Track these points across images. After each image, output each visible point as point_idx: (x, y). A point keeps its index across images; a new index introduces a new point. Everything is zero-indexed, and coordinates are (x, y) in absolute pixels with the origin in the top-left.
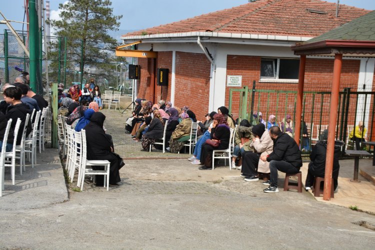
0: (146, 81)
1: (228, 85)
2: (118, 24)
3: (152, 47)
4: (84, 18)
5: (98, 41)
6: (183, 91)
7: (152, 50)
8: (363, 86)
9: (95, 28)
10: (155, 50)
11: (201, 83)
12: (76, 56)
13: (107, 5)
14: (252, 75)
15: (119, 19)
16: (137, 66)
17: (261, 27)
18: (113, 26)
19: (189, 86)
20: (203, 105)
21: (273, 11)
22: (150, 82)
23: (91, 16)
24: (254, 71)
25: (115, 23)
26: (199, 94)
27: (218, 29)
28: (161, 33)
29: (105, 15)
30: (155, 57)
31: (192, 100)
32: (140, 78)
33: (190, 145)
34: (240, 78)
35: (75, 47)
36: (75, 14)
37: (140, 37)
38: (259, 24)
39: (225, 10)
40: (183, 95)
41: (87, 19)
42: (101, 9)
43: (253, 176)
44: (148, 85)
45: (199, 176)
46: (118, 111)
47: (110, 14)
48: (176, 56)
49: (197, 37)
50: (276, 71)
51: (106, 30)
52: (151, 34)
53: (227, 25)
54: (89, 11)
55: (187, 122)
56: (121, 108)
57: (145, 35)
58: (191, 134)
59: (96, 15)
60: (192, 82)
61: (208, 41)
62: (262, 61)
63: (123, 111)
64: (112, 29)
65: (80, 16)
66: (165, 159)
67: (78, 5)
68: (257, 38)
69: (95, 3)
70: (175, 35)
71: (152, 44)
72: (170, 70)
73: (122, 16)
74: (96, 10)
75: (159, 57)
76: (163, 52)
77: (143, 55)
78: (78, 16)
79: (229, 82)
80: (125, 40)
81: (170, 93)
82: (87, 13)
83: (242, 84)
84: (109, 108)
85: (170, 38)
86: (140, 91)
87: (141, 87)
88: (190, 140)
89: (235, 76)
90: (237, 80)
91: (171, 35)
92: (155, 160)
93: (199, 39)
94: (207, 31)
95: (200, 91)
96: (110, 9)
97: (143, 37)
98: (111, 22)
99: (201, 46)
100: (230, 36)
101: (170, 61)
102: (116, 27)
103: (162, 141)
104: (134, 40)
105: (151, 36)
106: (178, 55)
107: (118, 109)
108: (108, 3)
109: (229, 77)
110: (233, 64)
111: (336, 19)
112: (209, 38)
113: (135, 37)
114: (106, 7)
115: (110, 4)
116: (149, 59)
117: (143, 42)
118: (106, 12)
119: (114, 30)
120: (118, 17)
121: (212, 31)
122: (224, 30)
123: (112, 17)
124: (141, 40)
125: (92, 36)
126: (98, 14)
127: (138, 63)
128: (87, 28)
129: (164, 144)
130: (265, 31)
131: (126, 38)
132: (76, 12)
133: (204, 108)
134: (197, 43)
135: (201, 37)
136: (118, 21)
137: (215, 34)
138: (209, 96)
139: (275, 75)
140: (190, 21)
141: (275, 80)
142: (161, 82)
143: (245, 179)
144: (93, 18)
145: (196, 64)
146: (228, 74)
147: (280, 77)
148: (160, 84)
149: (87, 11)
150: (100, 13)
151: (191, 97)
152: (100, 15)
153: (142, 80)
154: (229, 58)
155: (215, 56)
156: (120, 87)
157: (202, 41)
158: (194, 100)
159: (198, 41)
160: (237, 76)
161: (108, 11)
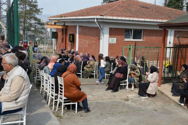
0: (61, 40)
1: (110, 43)
2: (41, 12)
3: (64, 23)
4: (25, 9)
5: (31, 20)
6: (83, 45)
7: (64, 25)
8: (169, 42)
9: (30, 14)
10: (66, 25)
11: (95, 41)
12: (21, 27)
13: (36, 3)
14: (121, 37)
15: (42, 9)
16: (56, 32)
17: (125, 14)
18: (39, 13)
19: (87, 43)
20: (95, 52)
21: (126, 6)
22: (63, 40)
23: (28, 8)
24: (121, 36)
25: (40, 12)
26: (93, 47)
27: (106, 15)
28: (72, 16)
29: (35, 8)
30: (66, 28)
31: (89, 50)
32: (57, 38)
33: (95, 74)
34: (115, 39)
35: (21, 23)
36: (20, 7)
37: (59, 18)
38: (123, 12)
39: (99, 6)
40: (84, 47)
41: (26, 9)
42: (33, 5)
43: (145, 96)
44: (62, 41)
45: (114, 96)
46: (46, 54)
47: (37, 7)
48: (79, 28)
49: (95, 18)
50: (131, 36)
51: (35, 15)
52: (65, 17)
53: (109, 13)
54: (27, 6)
55: (93, 62)
56: (48, 53)
57: (62, 17)
58: (95, 68)
59: (30, 8)
60: (89, 41)
61: (101, 21)
62: (125, 31)
63: (49, 54)
64: (38, 14)
65: (22, 8)
66: (90, 85)
67: (21, 3)
68: (125, 19)
69: (29, 2)
70: (81, 17)
71: (64, 22)
72: (75, 35)
73: (43, 8)
74: (30, 5)
75: (69, 28)
76: (71, 26)
77: (61, 27)
78: (21, 8)
79: (110, 41)
80: (49, 20)
81: (76, 46)
82: (26, 7)
83: (116, 42)
84: (42, 53)
85: (77, 19)
86: (57, 44)
87: (58, 43)
88: (95, 71)
89: (113, 38)
90: (114, 40)
91: (78, 17)
92: (85, 86)
93: (96, 19)
94: (101, 16)
95: (94, 45)
96: (37, 5)
97: (60, 18)
98: (38, 11)
99: (97, 23)
100: (112, 18)
101: (75, 30)
102: (40, 14)
103: (80, 72)
104: (55, 20)
105: (66, 18)
106: (80, 28)
107: (46, 53)
108: (36, 2)
109: (110, 38)
110: (112, 32)
111: (154, 11)
112: (102, 19)
113: (56, 18)
114: (35, 4)
115: (37, 3)
116: (63, 29)
117: (60, 21)
118: (35, 6)
119: (39, 15)
120: (41, 9)
121: (103, 16)
122: (108, 15)
123: (38, 8)
124: (59, 20)
125: (29, 17)
126: (31, 7)
127: (56, 31)
128: (26, 14)
129: (81, 74)
130: (127, 16)
131: (50, 19)
132: (20, 6)
133: (96, 54)
134: (95, 22)
135: (97, 19)
136: (41, 11)
137: (105, 17)
138: (100, 48)
139: (131, 37)
140: (82, 11)
141: (131, 40)
142: (71, 40)
143: (141, 97)
144: (29, 9)
145: (91, 32)
146: (110, 37)
147: (133, 39)
148: (71, 41)
149: (26, 6)
150: (32, 7)
151: (88, 48)
152: (32, 8)
153: (58, 39)
154: (110, 29)
155: (103, 28)
156: (45, 42)
157: (97, 21)
158: (90, 50)
159: (96, 21)
160: (114, 38)
161: (36, 6)
